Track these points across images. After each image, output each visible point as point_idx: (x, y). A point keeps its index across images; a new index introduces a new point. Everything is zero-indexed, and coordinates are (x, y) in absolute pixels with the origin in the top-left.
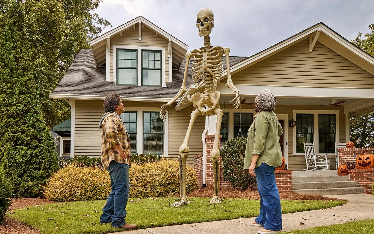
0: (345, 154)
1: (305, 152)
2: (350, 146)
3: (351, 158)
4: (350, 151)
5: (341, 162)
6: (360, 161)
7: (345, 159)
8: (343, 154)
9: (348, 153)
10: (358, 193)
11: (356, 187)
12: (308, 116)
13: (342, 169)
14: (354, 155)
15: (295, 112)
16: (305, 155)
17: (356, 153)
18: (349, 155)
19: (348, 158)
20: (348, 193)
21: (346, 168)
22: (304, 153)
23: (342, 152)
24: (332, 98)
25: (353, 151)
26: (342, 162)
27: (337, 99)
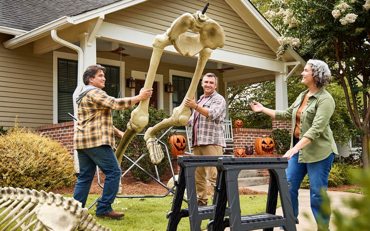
0: (241, 135)
1: (187, 129)
2: (241, 125)
3: (247, 141)
4: (246, 132)
5: (237, 145)
6: (263, 145)
7: (241, 141)
8: (239, 135)
9: (244, 134)
10: (262, 184)
11: (257, 176)
12: (180, 79)
13: (239, 155)
14: (249, 137)
15: (172, 72)
16: (186, 133)
17: (251, 135)
18: (245, 137)
19: (244, 140)
20: (254, 184)
21: (243, 153)
22: (185, 129)
23: (238, 133)
24: (217, 62)
25: (243, 132)
26: (239, 145)
27: (224, 64)
